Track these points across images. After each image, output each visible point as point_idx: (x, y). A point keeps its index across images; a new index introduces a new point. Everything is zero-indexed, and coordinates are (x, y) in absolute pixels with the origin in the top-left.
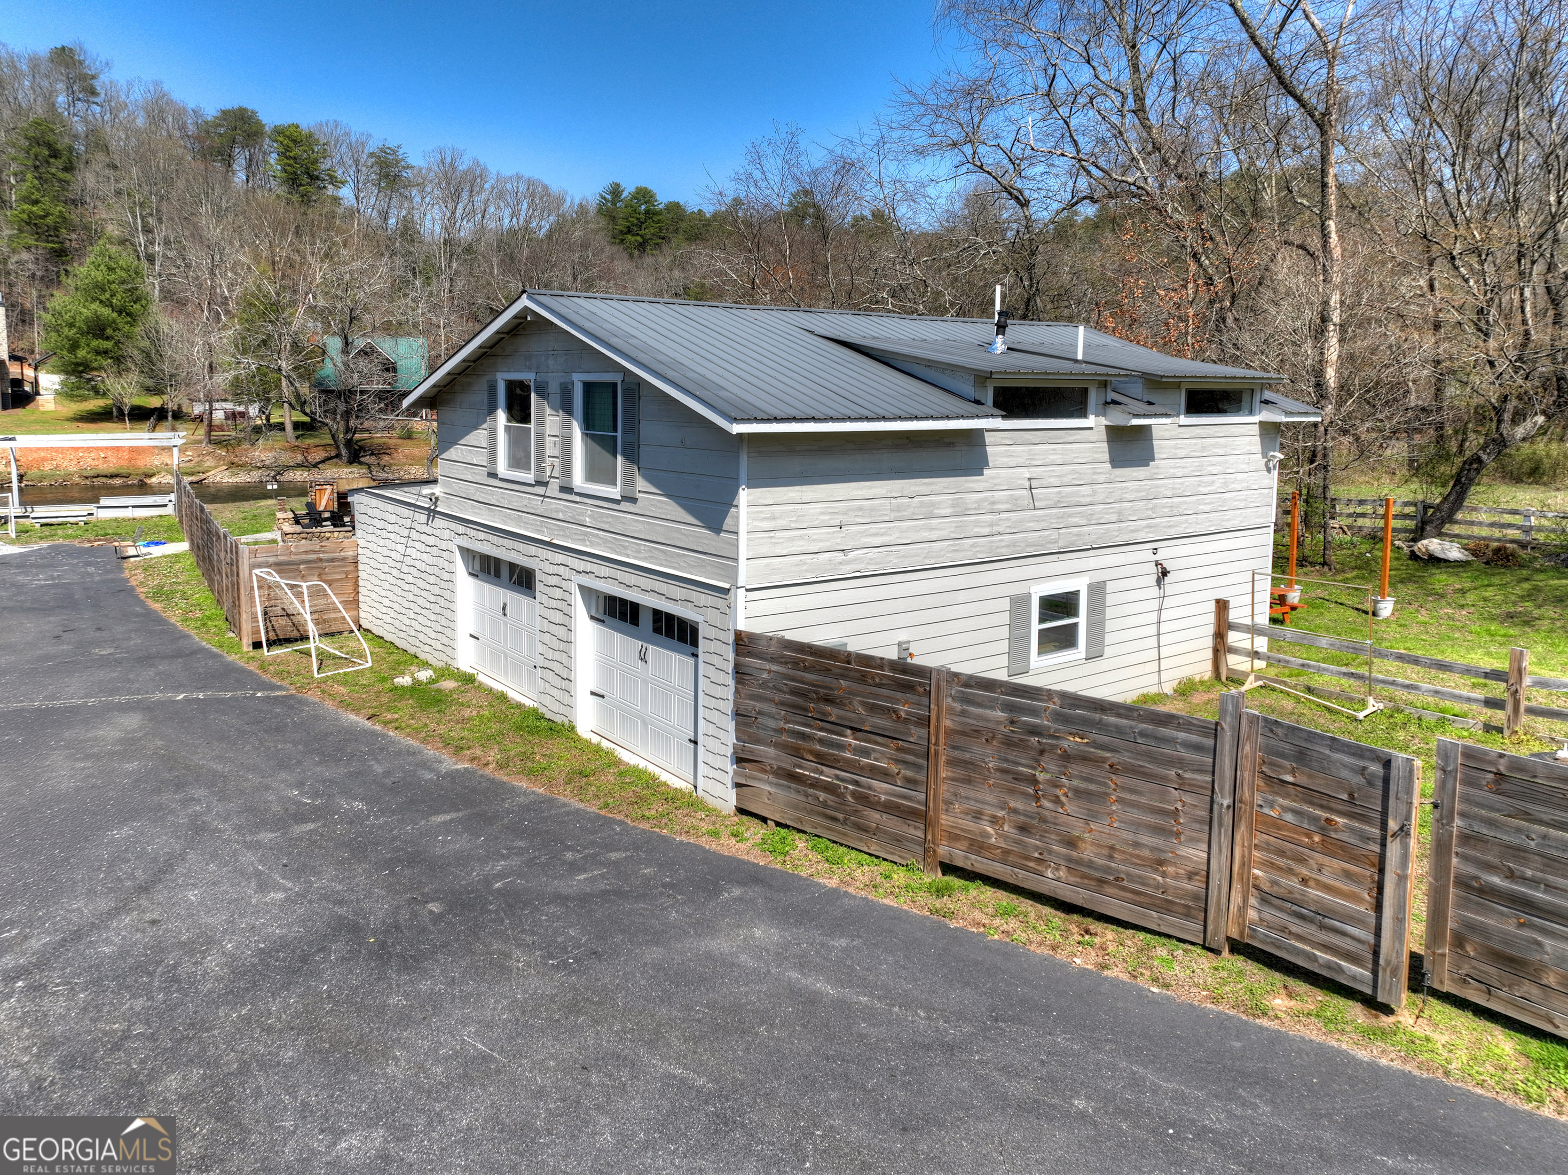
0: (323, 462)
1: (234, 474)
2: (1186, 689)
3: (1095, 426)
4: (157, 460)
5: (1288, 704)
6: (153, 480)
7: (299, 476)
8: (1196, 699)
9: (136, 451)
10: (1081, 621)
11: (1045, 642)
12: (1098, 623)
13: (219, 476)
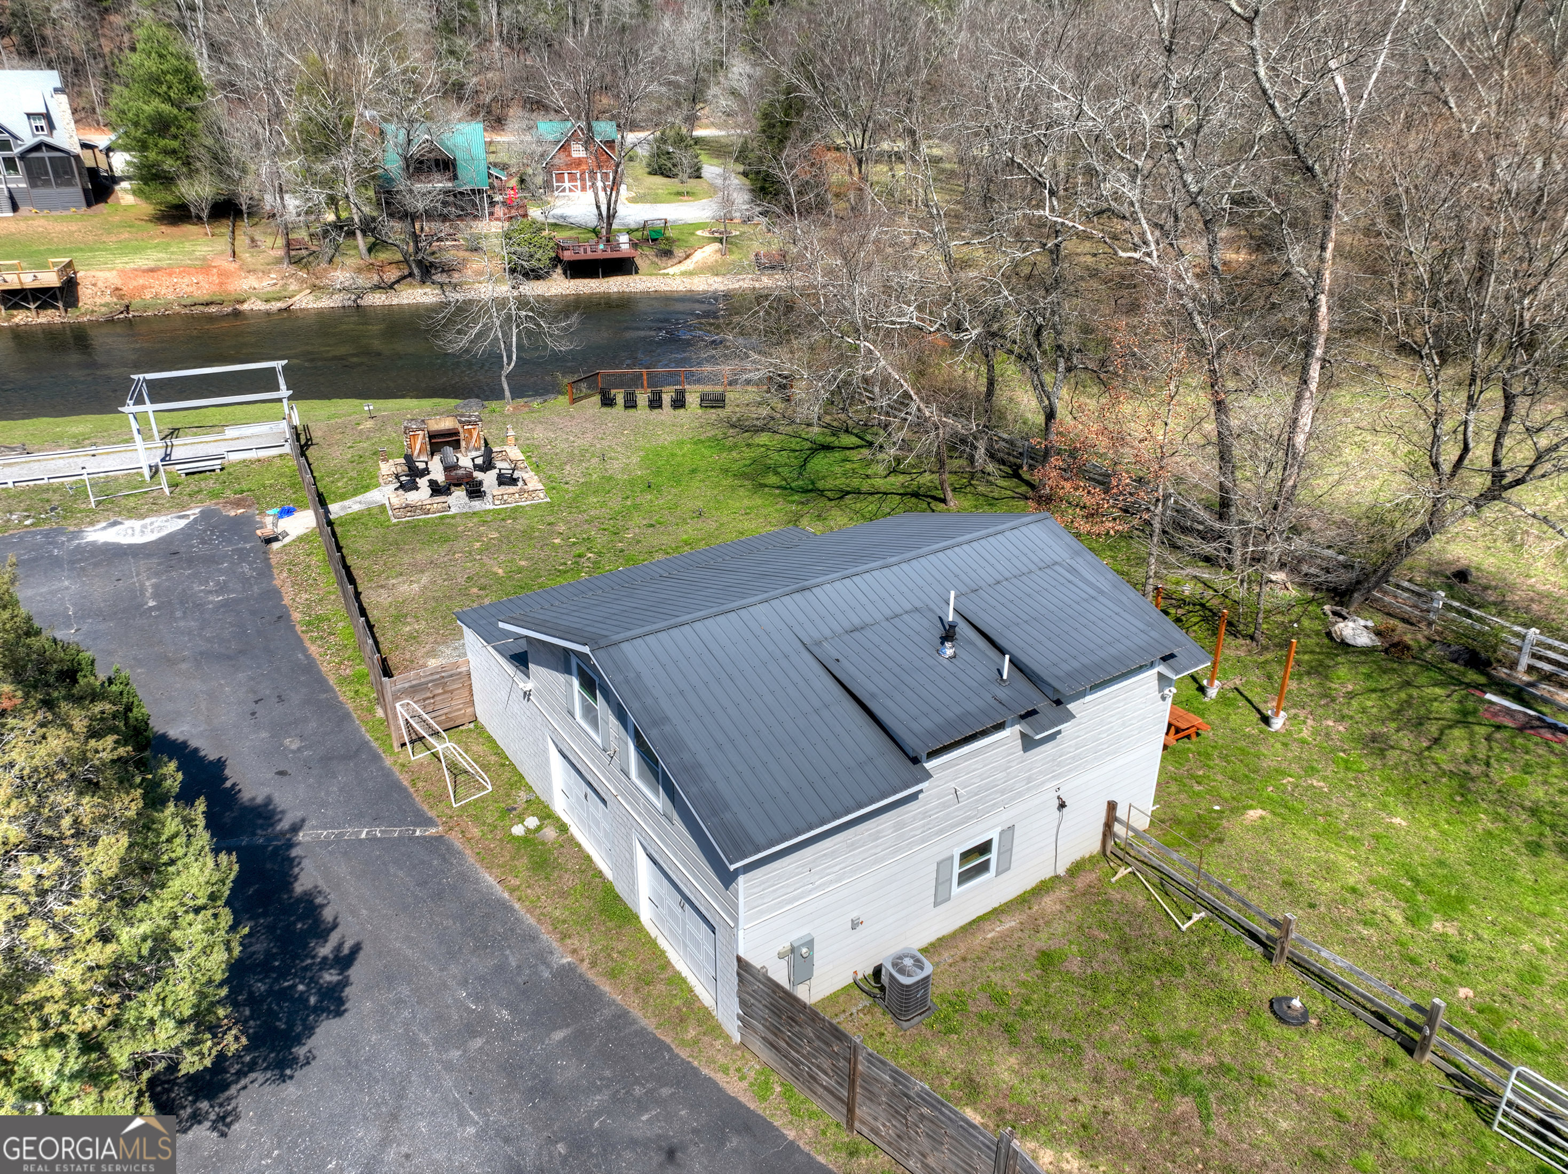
0: (398, 282)
1: (318, 299)
2: (1076, 869)
3: (1011, 734)
4: (245, 284)
5: (1141, 901)
6: (246, 307)
7: (377, 299)
8: (1081, 883)
9: (223, 274)
10: (993, 856)
11: (964, 877)
12: (1007, 851)
13: (305, 301)
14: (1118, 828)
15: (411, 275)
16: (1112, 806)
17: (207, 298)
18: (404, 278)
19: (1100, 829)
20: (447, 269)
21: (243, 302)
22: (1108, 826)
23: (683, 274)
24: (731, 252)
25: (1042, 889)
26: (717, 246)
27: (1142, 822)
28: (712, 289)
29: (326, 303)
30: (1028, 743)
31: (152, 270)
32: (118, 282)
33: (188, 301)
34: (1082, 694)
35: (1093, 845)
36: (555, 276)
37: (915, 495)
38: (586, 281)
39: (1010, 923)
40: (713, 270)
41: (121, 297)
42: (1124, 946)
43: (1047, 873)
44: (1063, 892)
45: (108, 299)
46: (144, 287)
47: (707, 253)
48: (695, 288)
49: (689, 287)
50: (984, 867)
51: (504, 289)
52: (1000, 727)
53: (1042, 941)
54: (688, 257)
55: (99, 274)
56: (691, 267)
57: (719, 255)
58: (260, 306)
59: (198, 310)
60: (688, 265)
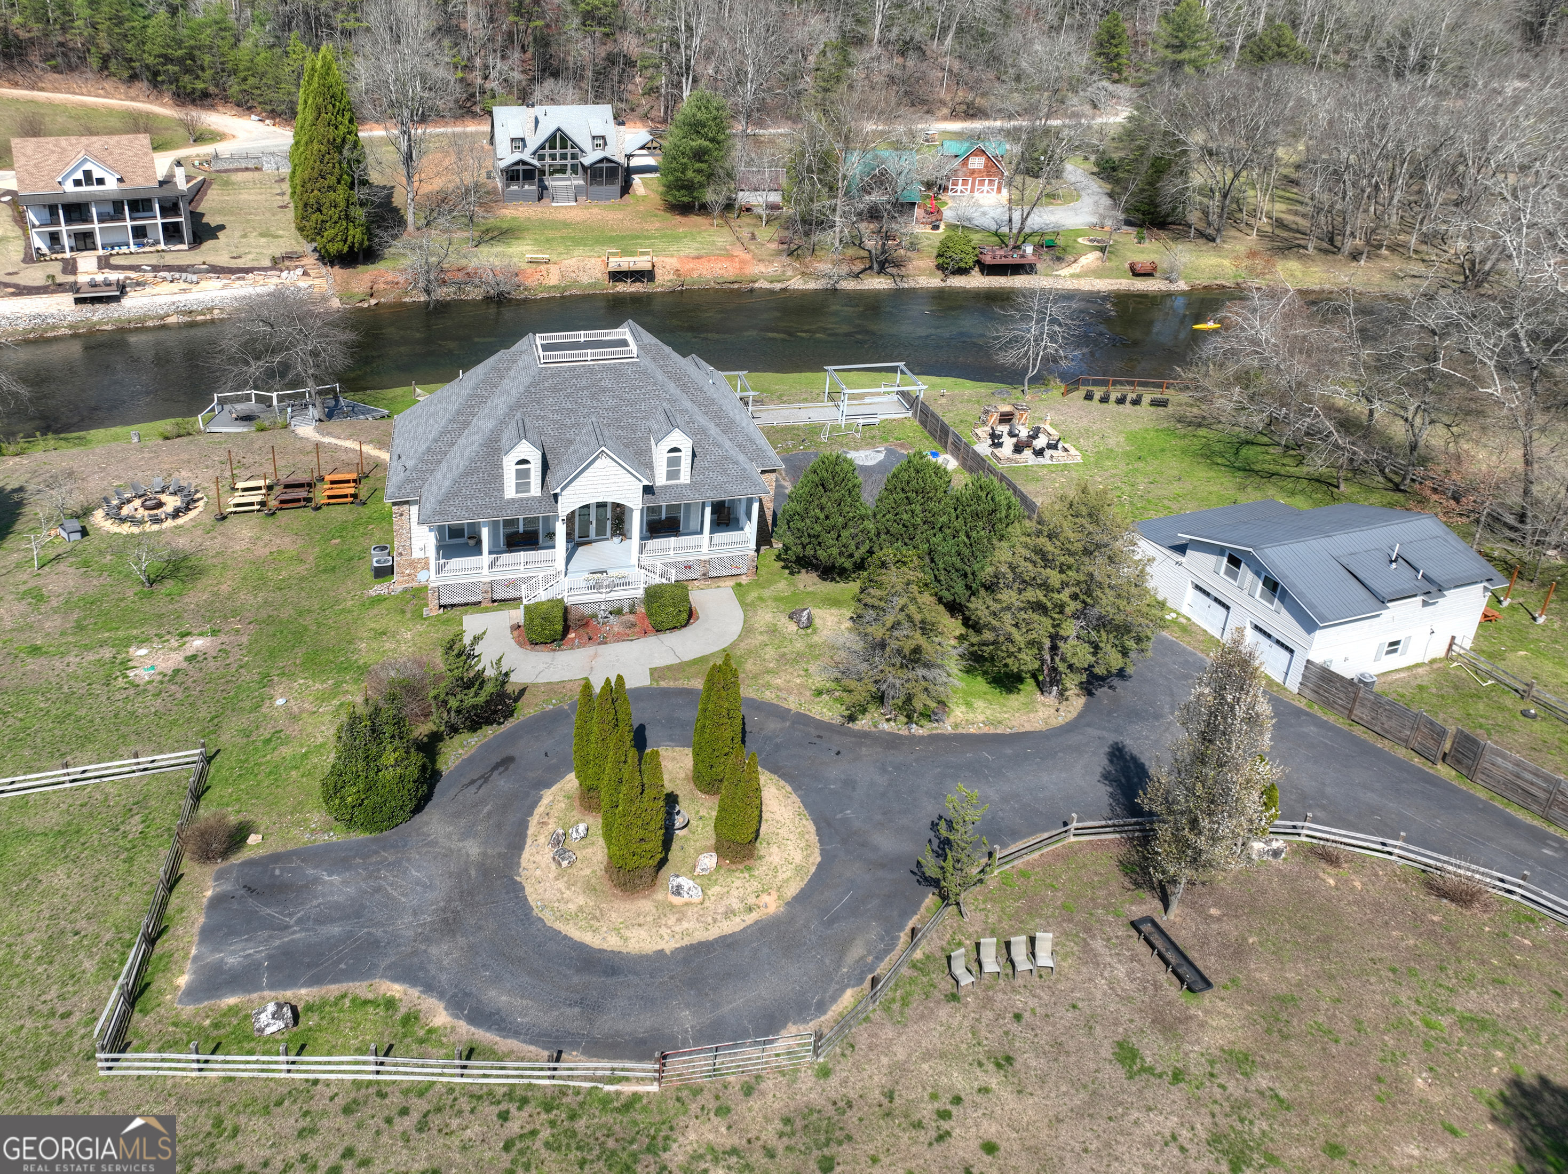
0: (862, 272)
1: (806, 282)
2: (1433, 661)
3: (1419, 599)
4: (756, 269)
5: (1464, 675)
6: (757, 285)
7: (849, 285)
8: (1435, 666)
9: (743, 262)
10: (1400, 647)
11: (1388, 653)
12: (1406, 647)
13: (797, 283)
14: (1454, 647)
15: (871, 268)
16: (1453, 638)
17: (733, 279)
18: (865, 270)
19: (1447, 647)
20: (898, 264)
21: (754, 282)
22: (1451, 645)
23: (1072, 276)
24: (1109, 259)
25: (1417, 666)
26: (1098, 254)
27: (1468, 644)
28: (1096, 289)
29: (812, 285)
30: (1425, 604)
31: (698, 258)
32: (678, 266)
33: (721, 280)
34: (1450, 589)
35: (1441, 653)
36: (973, 273)
37: (1318, 481)
38: (997, 278)
39: (1402, 675)
40: (1098, 273)
41: (679, 276)
42: (1456, 688)
43: (1420, 661)
44: (1428, 668)
45: (671, 277)
46: (693, 269)
47: (1090, 259)
48: (1082, 288)
49: (1077, 287)
50: (1395, 651)
51: (935, 282)
52: (1415, 596)
53: (1419, 681)
54: (1075, 261)
55: (667, 260)
56: (1078, 271)
57: (1100, 263)
58: (766, 285)
59: (725, 286)
60: (1075, 268)
